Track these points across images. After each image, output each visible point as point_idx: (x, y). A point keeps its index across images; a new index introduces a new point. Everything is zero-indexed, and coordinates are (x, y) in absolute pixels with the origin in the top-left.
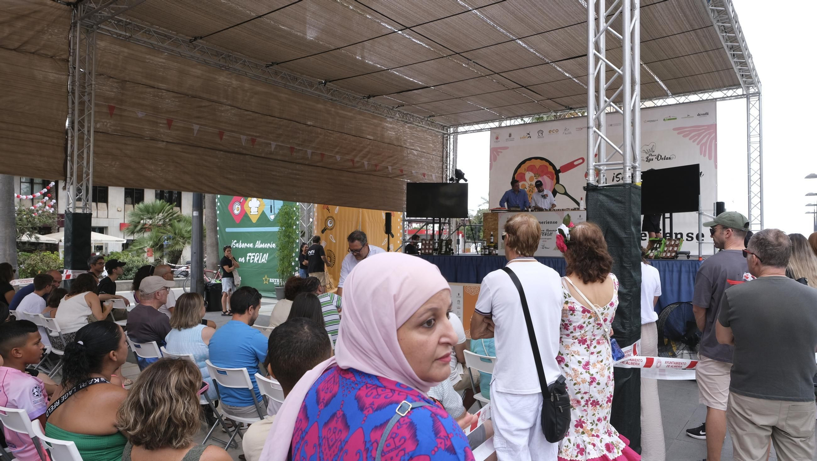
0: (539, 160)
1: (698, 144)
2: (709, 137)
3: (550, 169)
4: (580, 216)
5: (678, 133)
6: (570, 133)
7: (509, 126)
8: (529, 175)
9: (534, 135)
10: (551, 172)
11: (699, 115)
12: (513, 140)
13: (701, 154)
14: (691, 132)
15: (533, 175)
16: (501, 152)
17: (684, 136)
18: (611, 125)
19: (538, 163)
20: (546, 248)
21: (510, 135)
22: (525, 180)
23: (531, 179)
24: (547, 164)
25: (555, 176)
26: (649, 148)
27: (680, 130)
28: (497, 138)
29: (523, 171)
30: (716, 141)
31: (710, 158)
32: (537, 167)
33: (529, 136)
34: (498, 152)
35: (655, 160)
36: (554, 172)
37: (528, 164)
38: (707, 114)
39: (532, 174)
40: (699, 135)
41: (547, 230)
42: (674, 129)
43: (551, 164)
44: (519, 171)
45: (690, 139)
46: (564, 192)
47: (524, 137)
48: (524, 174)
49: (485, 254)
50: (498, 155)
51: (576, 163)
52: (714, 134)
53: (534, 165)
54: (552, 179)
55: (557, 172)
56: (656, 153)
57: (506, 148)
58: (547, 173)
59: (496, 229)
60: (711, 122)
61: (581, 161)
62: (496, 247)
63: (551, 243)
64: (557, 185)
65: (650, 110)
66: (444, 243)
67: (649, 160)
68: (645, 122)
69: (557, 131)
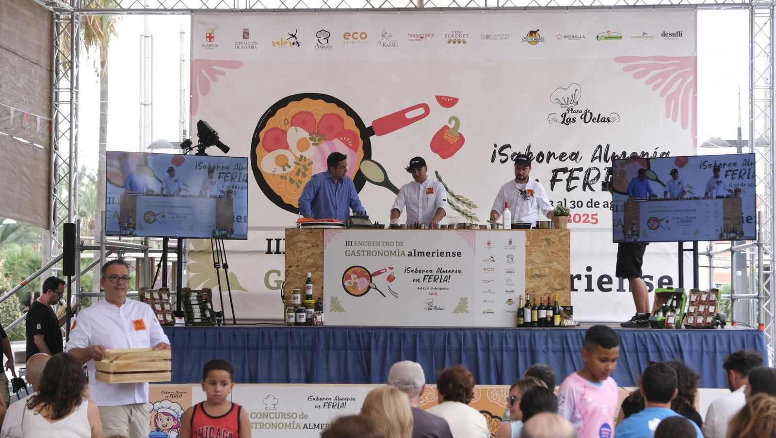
0: (320, 101)
1: (662, 94)
2: (682, 83)
3: (350, 123)
4: (510, 242)
5: (626, 69)
6: (394, 44)
7: (242, 11)
8: (295, 135)
9: (307, 38)
10: (350, 132)
11: (664, 35)
12: (253, 46)
13: (668, 116)
14: (649, 68)
15: (306, 135)
16: (223, 73)
17: (637, 76)
18: (488, 37)
19: (319, 108)
20: (436, 308)
21: (246, 34)
22: (287, 147)
23: (302, 145)
24: (342, 112)
25: (361, 142)
26: (568, 94)
27: (628, 62)
28: (210, 37)
29: (281, 125)
30: (695, 92)
31: (684, 125)
32: (318, 118)
33: (293, 40)
34: (213, 74)
35: (580, 121)
36: (357, 131)
37: (294, 108)
38: (679, 34)
39: (303, 133)
40: (664, 76)
41: (440, 270)
42: (618, 60)
43: (351, 112)
44: (270, 124)
45: (648, 83)
46: (381, 179)
47: (282, 43)
48: (285, 133)
49: (296, 323)
50: (215, 80)
51: (409, 115)
52: (691, 78)
53: (310, 113)
54: (355, 148)
55: (366, 133)
56: (582, 107)
57: (234, 65)
58: (342, 134)
59: (318, 267)
60: (686, 53)
61: (421, 111)
62: (319, 307)
63: (447, 298)
64: (366, 162)
65: (569, 15)
66: (193, 298)
67: (566, 121)
68: (559, 37)
69: (364, 36)
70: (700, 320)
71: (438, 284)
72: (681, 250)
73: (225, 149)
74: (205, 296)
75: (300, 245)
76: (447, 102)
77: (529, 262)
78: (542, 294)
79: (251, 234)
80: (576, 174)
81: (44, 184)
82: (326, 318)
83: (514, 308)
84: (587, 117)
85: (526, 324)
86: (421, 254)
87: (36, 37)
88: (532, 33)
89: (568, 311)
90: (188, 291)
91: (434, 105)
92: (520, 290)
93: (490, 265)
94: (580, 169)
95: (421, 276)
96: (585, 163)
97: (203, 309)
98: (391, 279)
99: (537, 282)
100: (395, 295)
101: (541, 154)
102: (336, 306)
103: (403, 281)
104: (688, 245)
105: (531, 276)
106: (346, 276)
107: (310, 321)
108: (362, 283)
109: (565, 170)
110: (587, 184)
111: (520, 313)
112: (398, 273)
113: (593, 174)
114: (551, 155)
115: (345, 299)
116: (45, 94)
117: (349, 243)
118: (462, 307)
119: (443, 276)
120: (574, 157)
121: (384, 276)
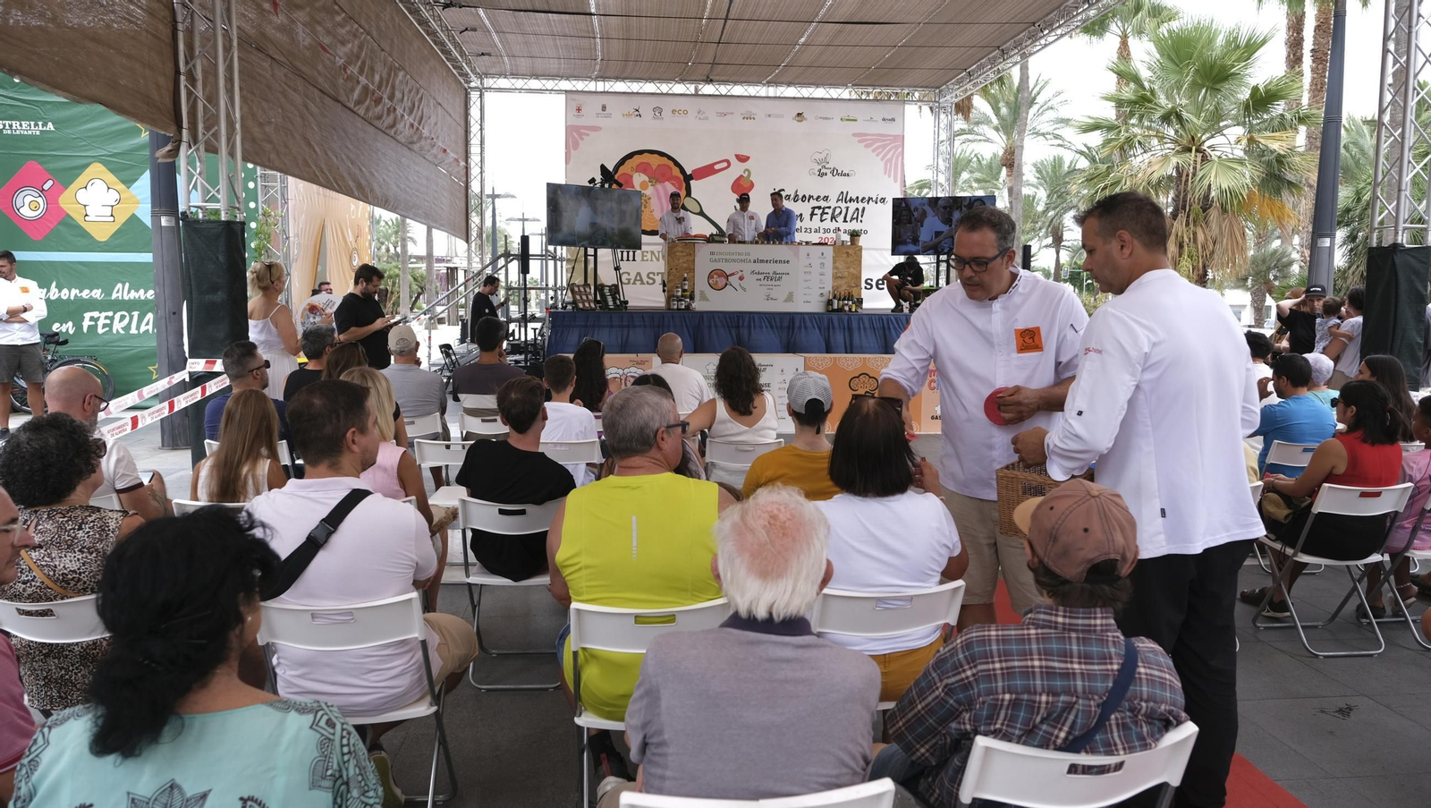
0: (656, 155)
1: (882, 160)
2: (895, 152)
3: (676, 171)
5: (859, 141)
6: (707, 118)
7: (601, 92)
8: (639, 179)
9: (647, 112)
10: (677, 178)
11: (884, 120)
12: (609, 116)
13: (884, 176)
14: (875, 141)
15: (647, 179)
16: (588, 135)
17: (866, 146)
18: (769, 116)
19: (655, 161)
20: (772, 299)
21: (604, 108)
22: (633, 188)
24: (671, 163)
25: (684, 184)
26: (822, 156)
27: (861, 137)
28: (579, 110)
29: (629, 172)
30: (903, 158)
31: (895, 180)
32: (654, 167)
33: (637, 113)
34: (580, 135)
35: (829, 175)
36: (682, 177)
37: (637, 159)
38: (893, 120)
39: (644, 178)
40: (884, 147)
41: (775, 273)
42: (854, 135)
43: (676, 164)
45: (873, 151)
46: (698, 211)
47: (629, 115)
48: (632, 177)
49: (678, 309)
50: (582, 139)
51: (717, 167)
52: (900, 150)
53: (648, 164)
55: (688, 179)
56: (831, 165)
57: (596, 129)
58: (671, 178)
59: (692, 270)
60: (897, 132)
61: (725, 164)
62: (692, 298)
63: (780, 292)
64: (687, 198)
65: (822, 103)
66: (606, 290)
67: (821, 175)
68: (816, 118)
69: (686, 112)
71: (773, 283)
74: (615, 290)
75: (678, 254)
76: (742, 159)
77: (835, 268)
78: (843, 290)
79: (643, 247)
80: (826, 210)
82: (698, 306)
83: (825, 299)
84: (835, 172)
85: (833, 310)
86: (762, 261)
88: (799, 114)
89: (860, 301)
90: (603, 286)
91: (734, 161)
92: (828, 287)
93: (808, 269)
94: (829, 208)
95: (762, 277)
96: (833, 203)
97: (614, 299)
98: (741, 278)
99: (841, 282)
100: (744, 289)
101: (804, 196)
102: (704, 298)
103: (750, 281)
105: (835, 277)
106: (710, 277)
107: (688, 307)
108: (722, 281)
109: (819, 208)
110: (833, 218)
111: (829, 302)
112: (746, 274)
113: (838, 211)
114: (810, 197)
115: (710, 292)
116: (464, 148)
117: (712, 253)
118: (790, 298)
119: (777, 277)
120: (826, 198)
121: (737, 276)
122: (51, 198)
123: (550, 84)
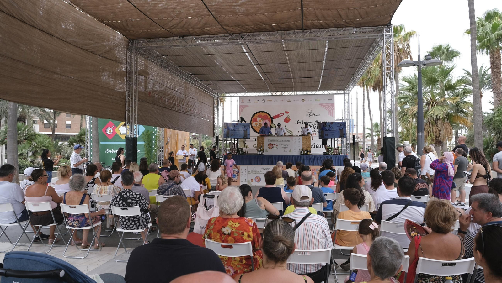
0: (263, 112)
1: (328, 111)
3: (269, 117)
4: (299, 139)
6: (277, 102)
7: (249, 96)
8: (259, 119)
9: (261, 101)
10: (269, 118)
11: (328, 100)
12: (251, 103)
13: (329, 115)
14: (325, 106)
16: (245, 108)
17: (323, 107)
18: (295, 100)
19: (263, 114)
20: (285, 151)
21: (249, 100)
22: (257, 121)
23: (260, 121)
24: (267, 115)
26: (310, 111)
27: (321, 105)
28: (243, 101)
29: (256, 117)
30: (334, 110)
31: (332, 117)
32: (263, 116)
33: (258, 101)
34: (243, 108)
35: (312, 116)
37: (258, 114)
38: (331, 99)
39: (260, 119)
40: (328, 107)
42: (319, 104)
43: (269, 115)
44: (254, 117)
45: (325, 108)
47: (256, 102)
48: (257, 119)
49: (259, 154)
51: (280, 115)
52: (333, 107)
53: (261, 115)
54: (270, 121)
55: (272, 118)
56: (313, 113)
57: (247, 106)
58: (267, 119)
59: (263, 144)
60: (333, 103)
61: (282, 114)
62: (263, 151)
63: (287, 149)
64: (272, 124)
65: (310, 96)
66: (240, 150)
67: (310, 116)
68: (308, 100)
69: (271, 100)
70: (335, 153)
71: (286, 147)
72: (332, 140)
73: (246, 122)
74: (242, 149)
75: (260, 139)
76: (287, 113)
77: (303, 142)
78: (305, 148)
79: (250, 138)
81: (212, 129)
82: (265, 153)
83: (300, 151)
84: (314, 115)
85: (302, 154)
86: (282, 141)
87: (211, 102)
88: (303, 99)
89: (310, 152)
90: (239, 148)
91: (285, 113)
92: (301, 147)
93: (295, 143)
95: (282, 145)
96: (313, 124)
97: (242, 152)
98: (277, 146)
99: (304, 146)
100: (278, 149)
102: (267, 151)
103: (279, 146)
104: (333, 139)
105: (303, 145)
106: (268, 145)
107: (262, 154)
108: (271, 147)
110: (314, 128)
111: (301, 152)
112: (278, 145)
113: (315, 126)
115: (268, 150)
116: (213, 112)
117: (269, 139)
118: (290, 151)
119: (286, 145)
120: (311, 122)
121: (275, 145)
122: (114, 129)
123: (235, 95)
